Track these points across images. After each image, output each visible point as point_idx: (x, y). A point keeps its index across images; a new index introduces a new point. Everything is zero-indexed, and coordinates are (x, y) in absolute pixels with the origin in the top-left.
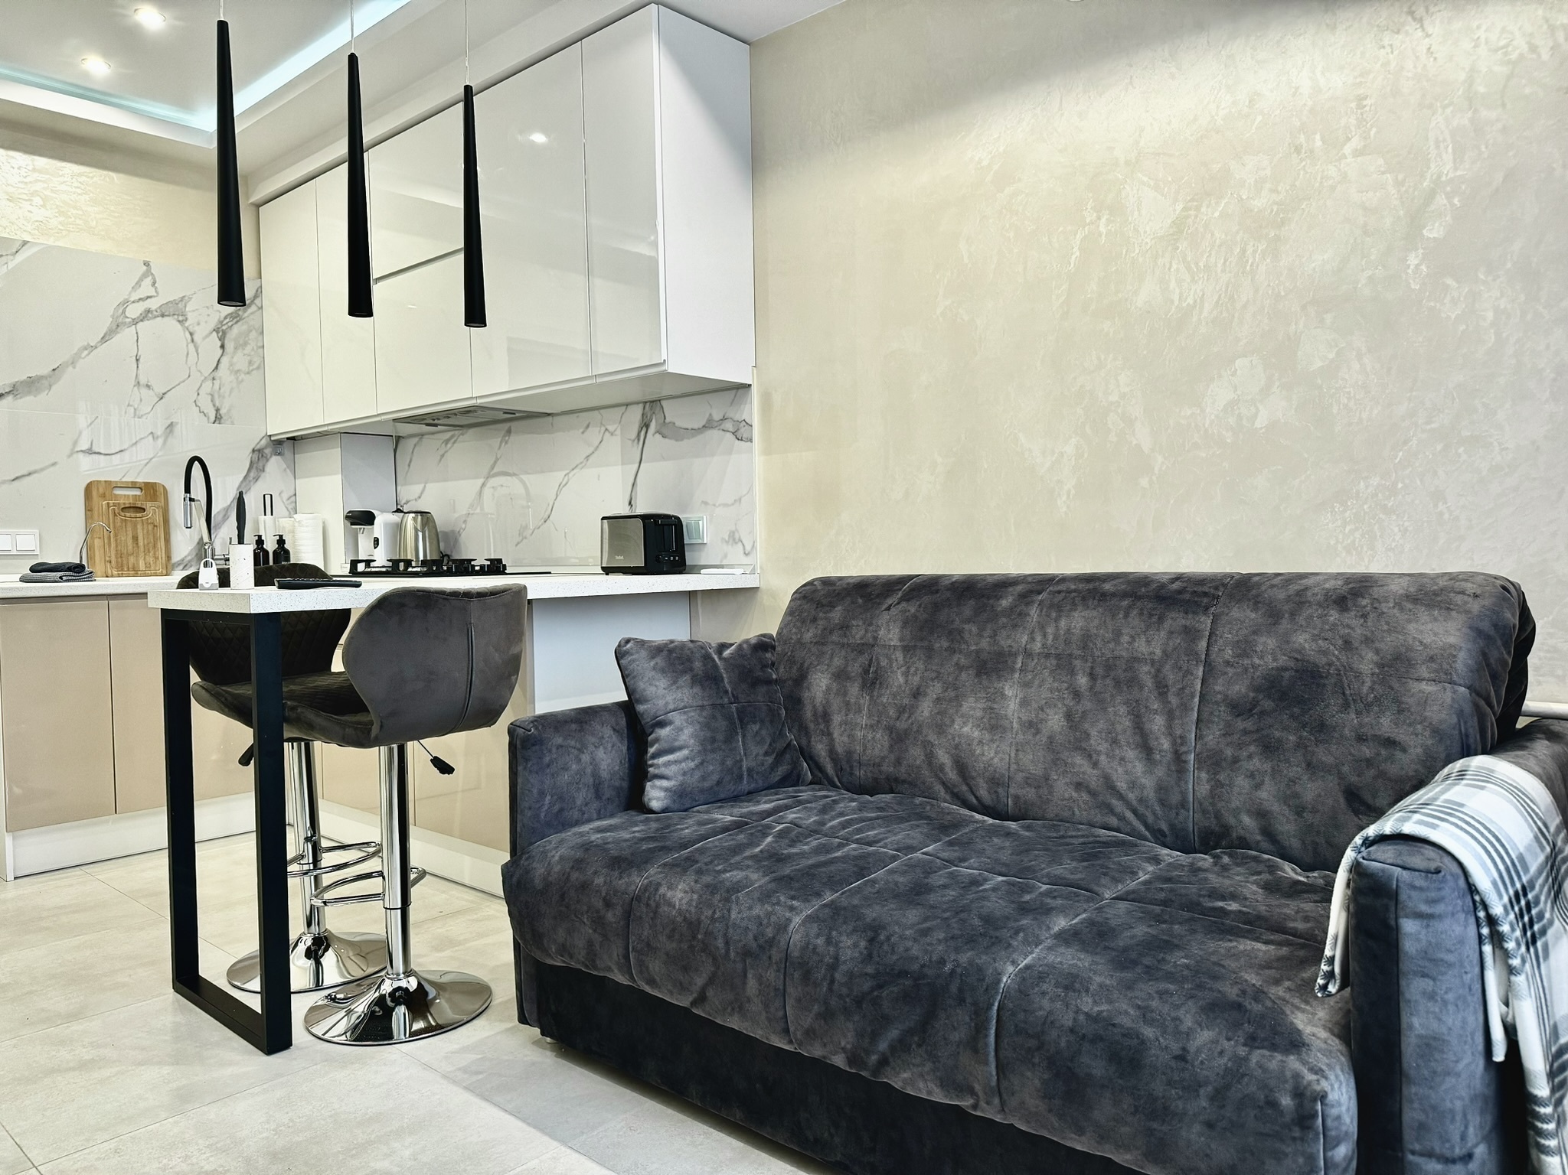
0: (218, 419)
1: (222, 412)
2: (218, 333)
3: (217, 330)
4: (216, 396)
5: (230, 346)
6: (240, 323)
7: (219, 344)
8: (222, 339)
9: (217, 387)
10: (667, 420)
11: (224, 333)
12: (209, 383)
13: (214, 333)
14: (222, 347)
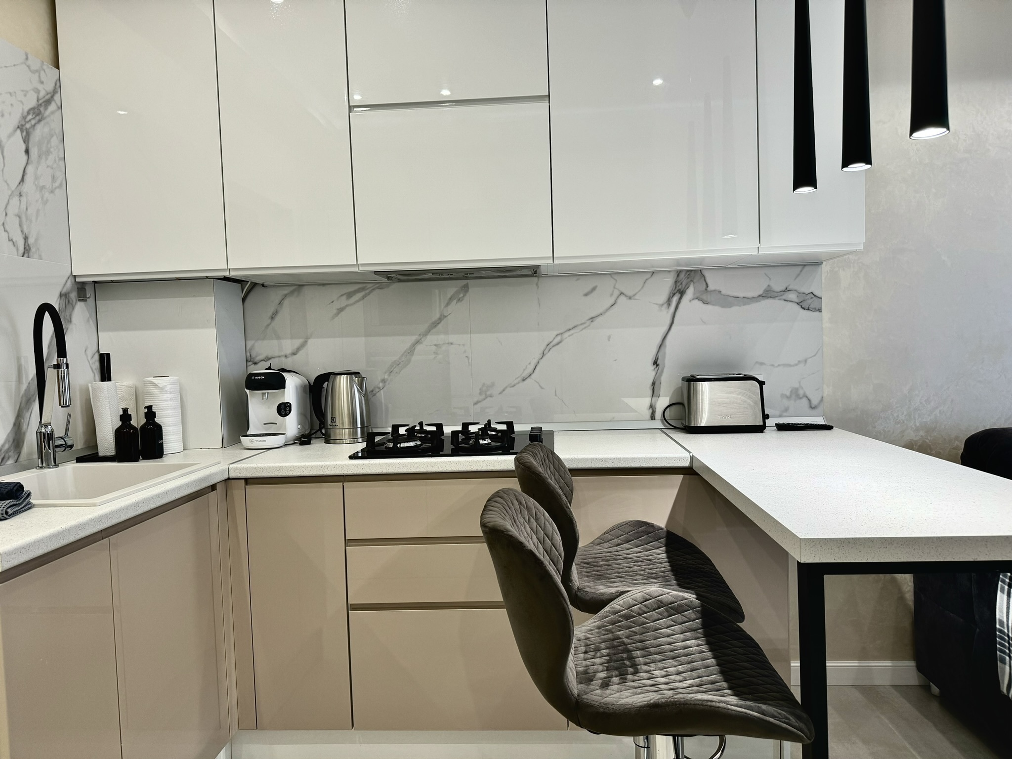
0: (27, 251)
1: (31, 241)
2: (22, 132)
3: (20, 127)
4: (24, 219)
5: (34, 152)
6: (42, 123)
7: (23, 147)
8: (26, 140)
9: (23, 206)
10: (709, 289)
11: (28, 134)
12: (15, 200)
13: (19, 132)
14: (27, 151)
